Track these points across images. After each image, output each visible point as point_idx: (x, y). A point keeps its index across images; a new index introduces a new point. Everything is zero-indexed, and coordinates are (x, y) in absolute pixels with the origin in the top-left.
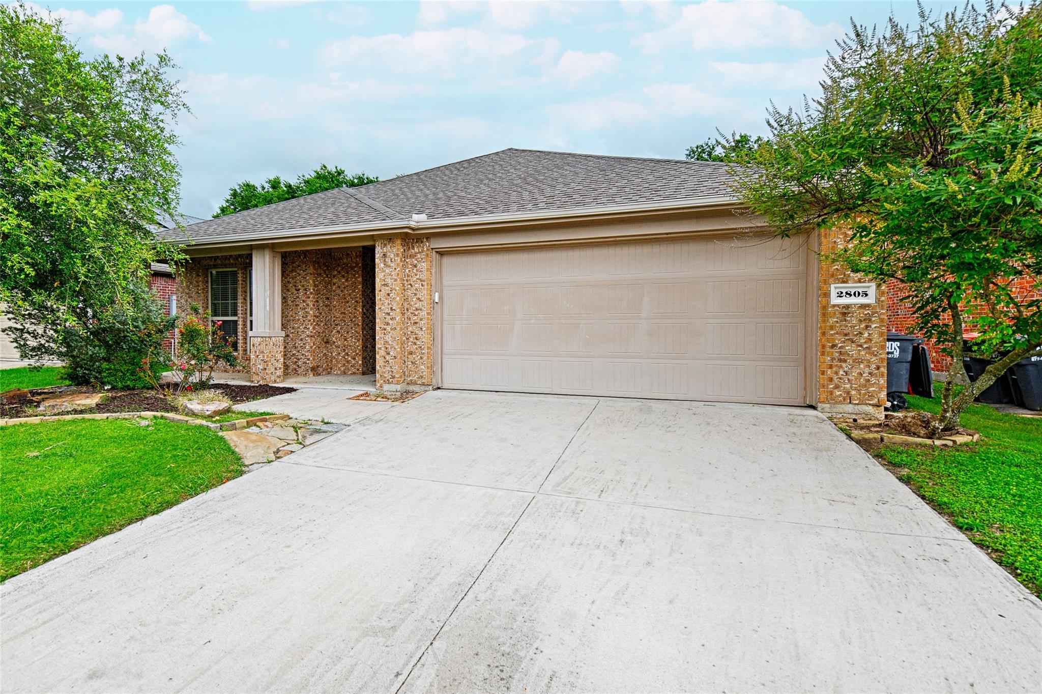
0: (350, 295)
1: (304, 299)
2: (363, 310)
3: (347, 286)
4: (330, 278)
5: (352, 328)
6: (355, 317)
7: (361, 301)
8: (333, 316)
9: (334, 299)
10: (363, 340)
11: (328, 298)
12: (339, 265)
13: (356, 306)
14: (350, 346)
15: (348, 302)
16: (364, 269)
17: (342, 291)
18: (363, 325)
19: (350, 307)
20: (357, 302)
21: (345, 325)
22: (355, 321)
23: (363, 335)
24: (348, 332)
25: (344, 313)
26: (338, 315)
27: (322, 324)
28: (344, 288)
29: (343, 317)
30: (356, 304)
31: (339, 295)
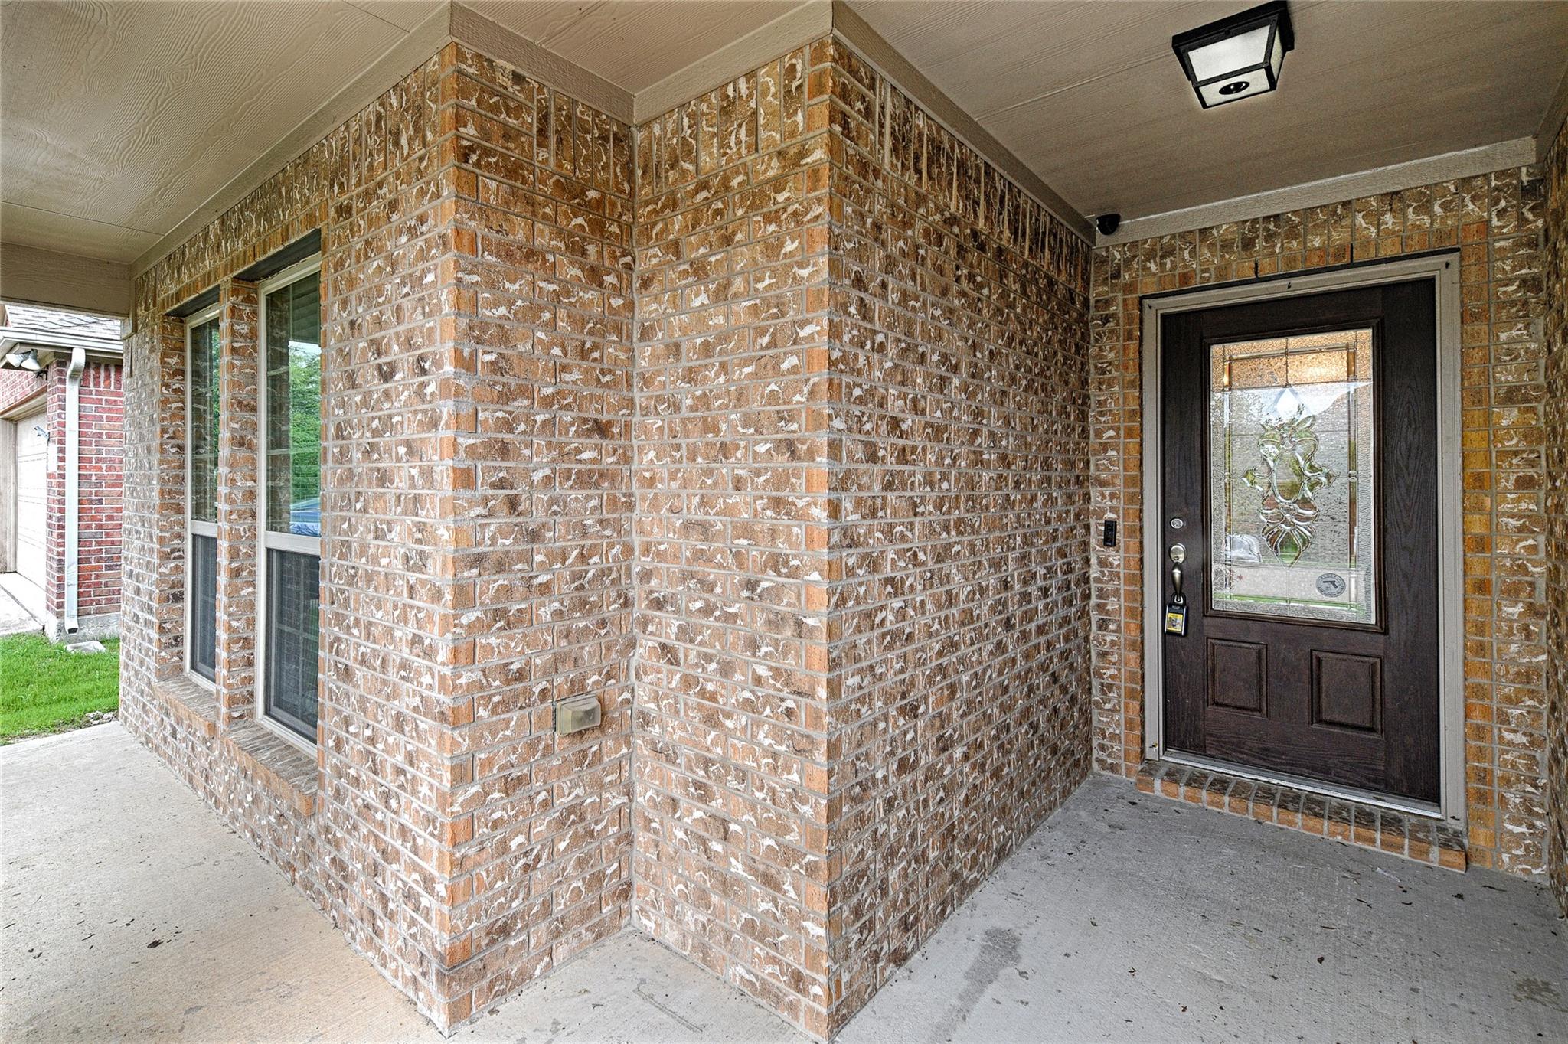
0: (740, 396)
1: (409, 432)
2: (834, 511)
3: (724, 337)
4: (617, 291)
5: (753, 645)
6: (776, 562)
7: (822, 439)
8: (637, 541)
9: (647, 432)
10: (833, 750)
11: (601, 429)
12: (673, 203)
13: (782, 481)
14: (742, 775)
15: (725, 451)
16: (843, 189)
17: (691, 376)
18: (832, 633)
19: (738, 485)
20: (789, 447)
21: (707, 611)
22: (776, 592)
23: (844, 714)
24: (726, 670)
25: (704, 528)
26: (665, 537)
27: (545, 612)
28: (707, 349)
29: (698, 555)
30: (782, 461)
31: (674, 406)
